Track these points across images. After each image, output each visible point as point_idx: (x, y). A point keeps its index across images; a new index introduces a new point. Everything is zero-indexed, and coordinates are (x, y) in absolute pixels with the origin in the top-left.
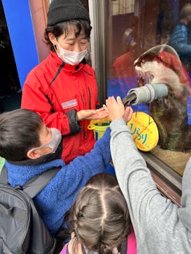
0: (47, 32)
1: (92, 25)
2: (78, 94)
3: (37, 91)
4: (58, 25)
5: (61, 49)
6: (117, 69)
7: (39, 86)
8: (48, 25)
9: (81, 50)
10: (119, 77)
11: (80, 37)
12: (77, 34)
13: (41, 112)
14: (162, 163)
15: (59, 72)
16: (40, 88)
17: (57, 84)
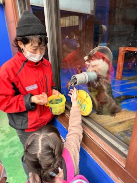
0: (16, 40)
1: (48, 36)
2: (38, 80)
3: (6, 80)
4: (26, 37)
5: (27, 52)
6: (68, 63)
7: (7, 77)
8: (17, 36)
9: (41, 54)
10: (69, 67)
11: (41, 45)
12: (40, 44)
13: (6, 96)
14: (99, 126)
15: (24, 66)
16: (8, 78)
17: (22, 74)
